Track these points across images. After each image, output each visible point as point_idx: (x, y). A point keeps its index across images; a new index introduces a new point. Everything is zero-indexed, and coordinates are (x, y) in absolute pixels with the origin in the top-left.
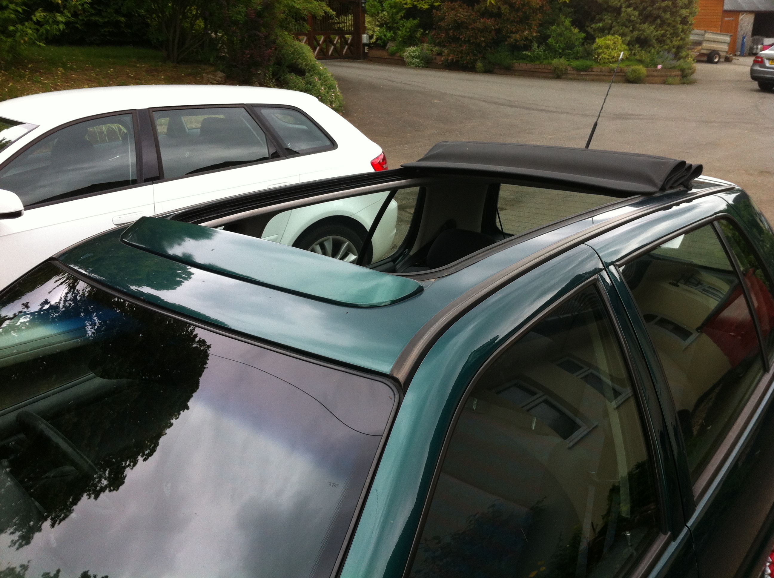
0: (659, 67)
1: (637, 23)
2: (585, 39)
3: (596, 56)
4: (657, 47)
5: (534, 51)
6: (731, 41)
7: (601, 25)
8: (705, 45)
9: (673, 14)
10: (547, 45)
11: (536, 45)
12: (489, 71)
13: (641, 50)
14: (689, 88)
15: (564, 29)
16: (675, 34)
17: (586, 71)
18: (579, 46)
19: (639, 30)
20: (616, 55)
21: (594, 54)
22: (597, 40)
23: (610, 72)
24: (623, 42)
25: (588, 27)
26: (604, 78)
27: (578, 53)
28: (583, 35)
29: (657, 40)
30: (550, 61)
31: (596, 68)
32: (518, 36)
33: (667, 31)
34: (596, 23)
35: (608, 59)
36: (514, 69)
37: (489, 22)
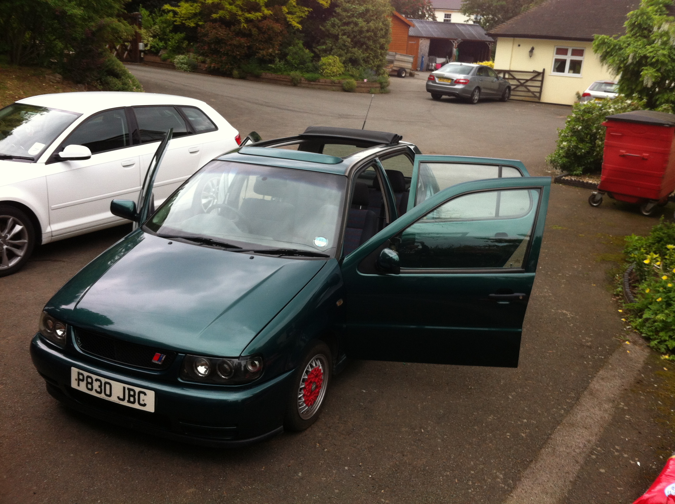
0: (365, 80)
1: (349, 47)
2: (313, 57)
3: (322, 71)
4: (364, 65)
5: (276, 65)
6: (414, 61)
7: (324, 47)
8: (396, 63)
9: (375, 42)
10: (286, 60)
11: (278, 60)
12: (243, 77)
13: (353, 68)
14: (386, 96)
15: (298, 50)
16: (376, 57)
17: (314, 82)
18: (309, 62)
19: (351, 53)
20: (335, 71)
21: (320, 69)
22: (322, 58)
23: (332, 83)
24: (340, 61)
25: (315, 48)
26: (327, 87)
27: (308, 67)
28: (312, 54)
29: (364, 60)
30: (289, 73)
31: (322, 80)
32: (265, 53)
33: (370, 54)
34: (321, 45)
35: (330, 73)
36: (261, 77)
37: (243, 40)
